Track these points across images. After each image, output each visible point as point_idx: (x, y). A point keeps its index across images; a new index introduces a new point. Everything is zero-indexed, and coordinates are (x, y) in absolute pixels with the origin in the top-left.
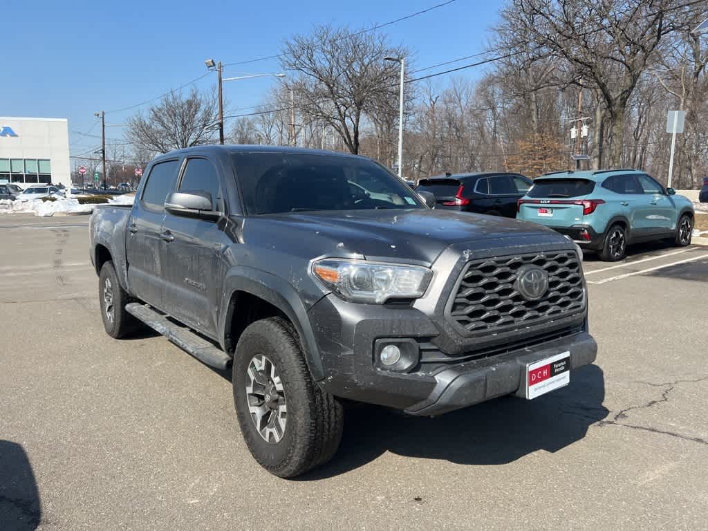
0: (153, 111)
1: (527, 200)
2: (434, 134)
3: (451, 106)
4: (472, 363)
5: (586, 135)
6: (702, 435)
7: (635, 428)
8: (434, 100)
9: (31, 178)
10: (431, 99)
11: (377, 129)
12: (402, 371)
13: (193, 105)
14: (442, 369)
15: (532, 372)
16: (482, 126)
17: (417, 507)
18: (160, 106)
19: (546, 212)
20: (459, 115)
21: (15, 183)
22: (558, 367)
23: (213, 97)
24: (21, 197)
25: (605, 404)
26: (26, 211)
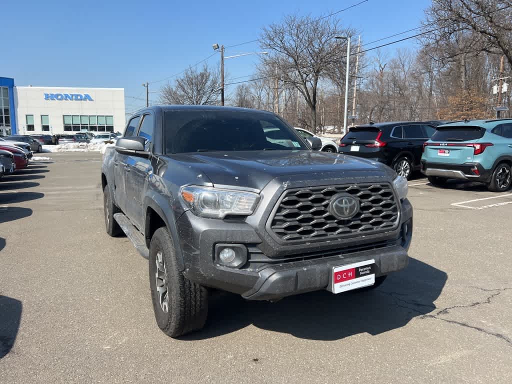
0: (178, 81)
1: (431, 143)
2: (382, 93)
3: (396, 70)
4: (290, 264)
5: (506, 91)
6: (504, 332)
7: (450, 322)
8: (383, 67)
9: (102, 129)
10: (380, 66)
11: (338, 91)
12: (235, 267)
13: (204, 76)
14: (264, 267)
15: (336, 274)
16: (421, 86)
17: (252, 365)
18: (182, 78)
19: (444, 152)
20: (403, 77)
21: (91, 132)
22: (363, 271)
23: (218, 70)
24: (93, 141)
25: (435, 303)
26: (95, 151)
